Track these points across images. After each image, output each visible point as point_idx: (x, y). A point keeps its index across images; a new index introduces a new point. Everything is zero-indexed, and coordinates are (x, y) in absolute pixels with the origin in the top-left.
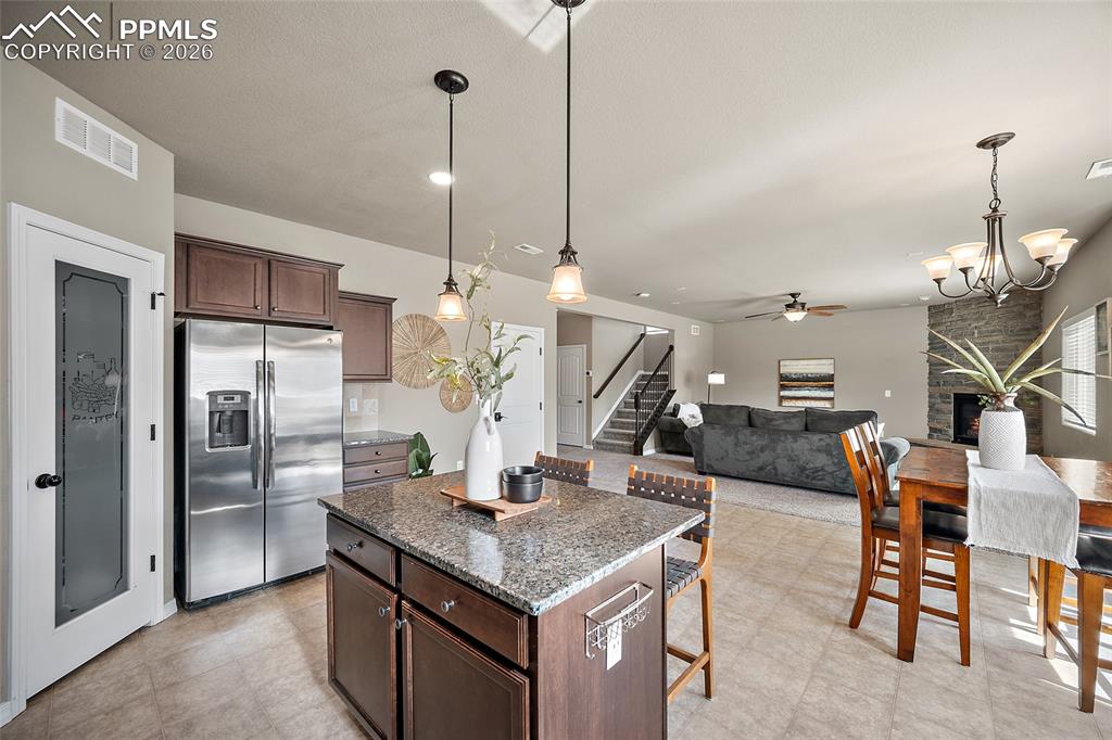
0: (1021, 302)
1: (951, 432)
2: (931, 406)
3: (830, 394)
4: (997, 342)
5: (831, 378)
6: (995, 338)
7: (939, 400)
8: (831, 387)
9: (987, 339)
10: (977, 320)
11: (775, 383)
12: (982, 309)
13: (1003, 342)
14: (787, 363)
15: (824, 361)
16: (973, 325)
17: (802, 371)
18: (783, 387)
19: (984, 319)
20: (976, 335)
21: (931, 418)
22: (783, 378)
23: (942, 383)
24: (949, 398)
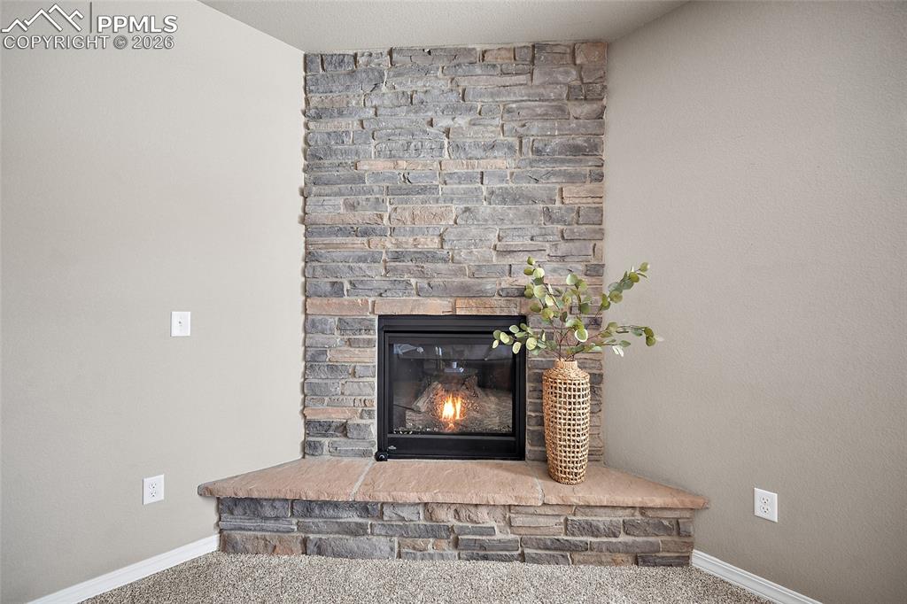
4: (502, 177)
6: (496, 165)
7: (337, 338)
10: (449, 108)
12: (463, 83)
13: (515, 177)
16: (440, 125)
19: (469, 110)
23: (347, 286)
24: (368, 330)
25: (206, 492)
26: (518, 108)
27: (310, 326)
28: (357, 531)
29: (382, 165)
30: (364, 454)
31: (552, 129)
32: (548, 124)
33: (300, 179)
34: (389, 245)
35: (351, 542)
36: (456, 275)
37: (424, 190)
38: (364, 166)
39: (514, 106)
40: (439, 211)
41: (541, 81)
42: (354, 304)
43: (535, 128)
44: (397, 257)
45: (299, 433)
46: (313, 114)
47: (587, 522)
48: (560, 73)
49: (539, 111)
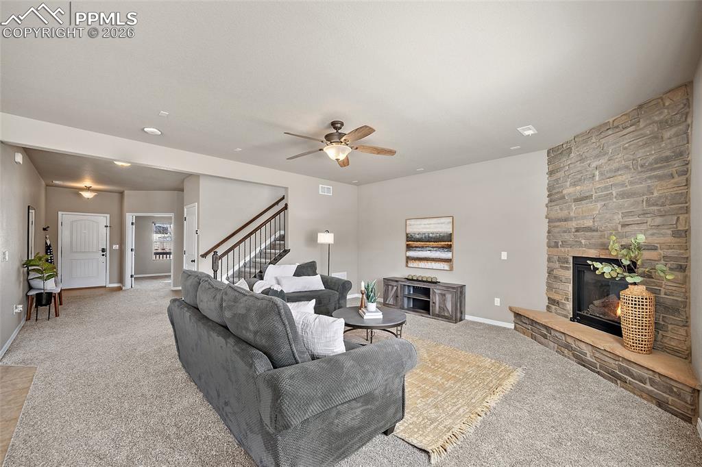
0: (656, 118)
1: (569, 306)
2: (550, 272)
3: (447, 255)
4: (623, 185)
5: (449, 238)
6: (619, 179)
7: (557, 265)
8: (449, 247)
9: (610, 182)
10: (598, 156)
11: (403, 243)
12: (603, 141)
13: (631, 183)
14: (412, 222)
15: (443, 220)
16: (594, 165)
17: (424, 231)
18: (409, 247)
19: (606, 153)
20: (597, 178)
21: (550, 287)
22: (409, 238)
23: (560, 243)
24: (567, 262)
25: (511, 309)
26: (630, 146)
27: (549, 260)
28: (545, 336)
29: (571, 190)
30: (566, 317)
31: (650, 151)
32: (647, 149)
33: (546, 200)
34: (574, 225)
35: (542, 339)
36: (600, 238)
37: (586, 198)
38: (565, 192)
39: (627, 145)
40: (592, 207)
41: (645, 124)
42: (561, 251)
43: (641, 153)
44: (577, 230)
45: (546, 302)
46: (551, 173)
47: (628, 369)
48: (656, 115)
49: (641, 144)
